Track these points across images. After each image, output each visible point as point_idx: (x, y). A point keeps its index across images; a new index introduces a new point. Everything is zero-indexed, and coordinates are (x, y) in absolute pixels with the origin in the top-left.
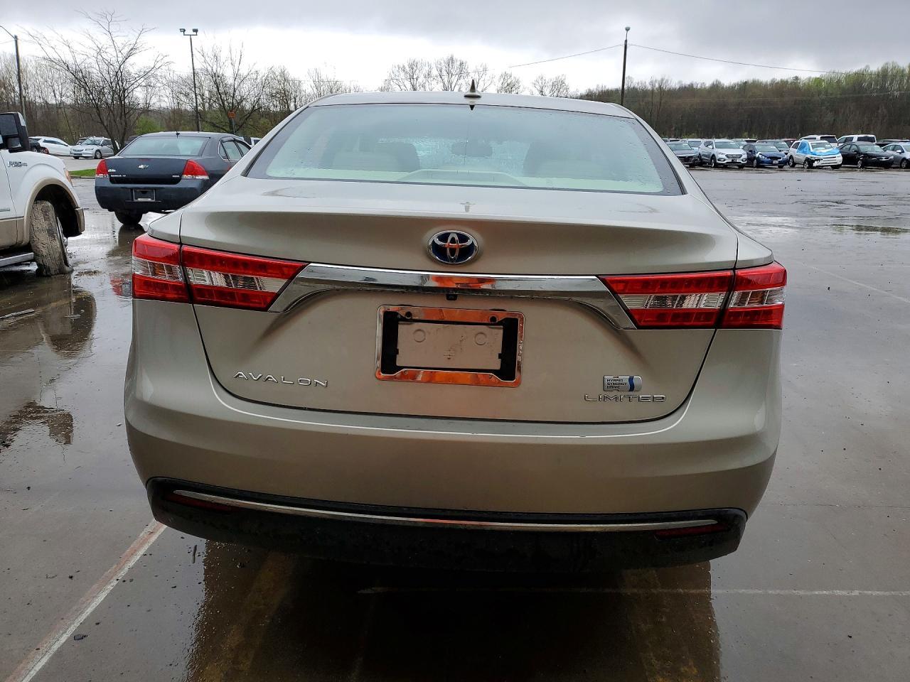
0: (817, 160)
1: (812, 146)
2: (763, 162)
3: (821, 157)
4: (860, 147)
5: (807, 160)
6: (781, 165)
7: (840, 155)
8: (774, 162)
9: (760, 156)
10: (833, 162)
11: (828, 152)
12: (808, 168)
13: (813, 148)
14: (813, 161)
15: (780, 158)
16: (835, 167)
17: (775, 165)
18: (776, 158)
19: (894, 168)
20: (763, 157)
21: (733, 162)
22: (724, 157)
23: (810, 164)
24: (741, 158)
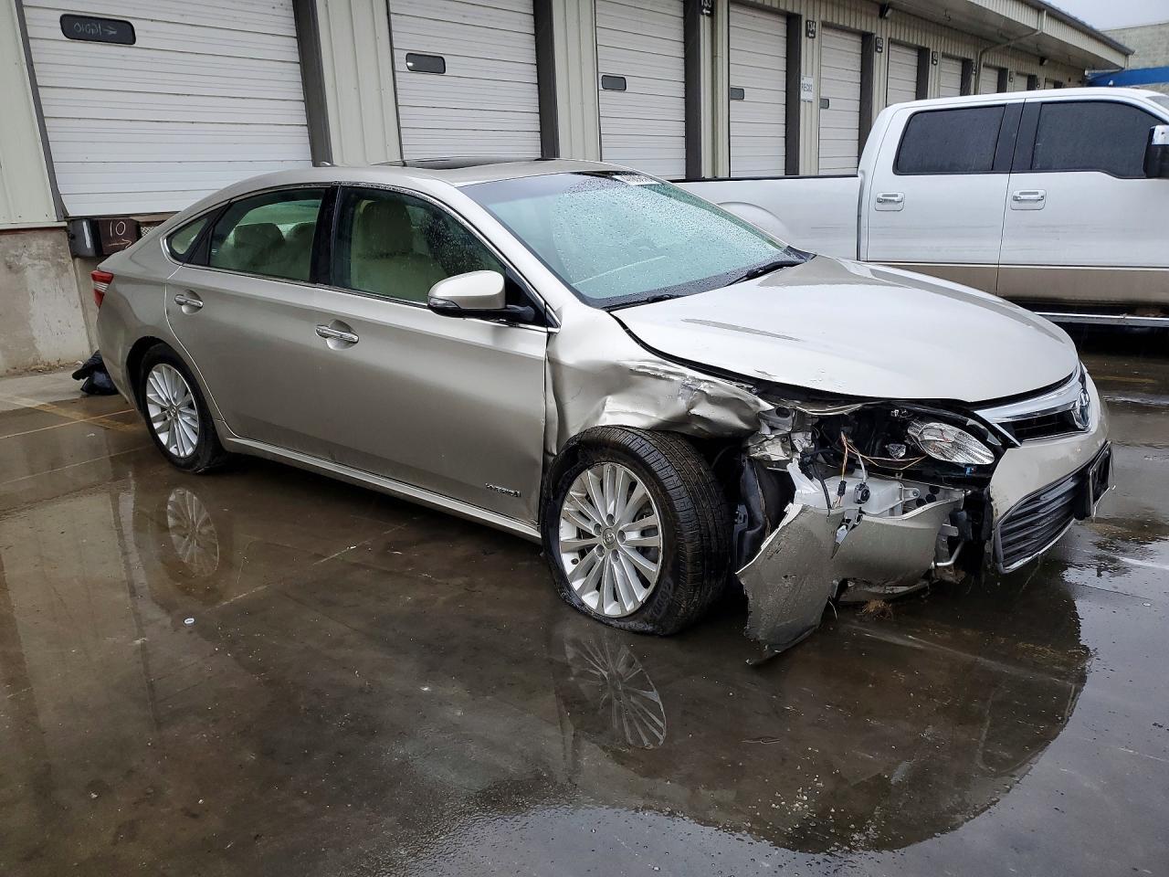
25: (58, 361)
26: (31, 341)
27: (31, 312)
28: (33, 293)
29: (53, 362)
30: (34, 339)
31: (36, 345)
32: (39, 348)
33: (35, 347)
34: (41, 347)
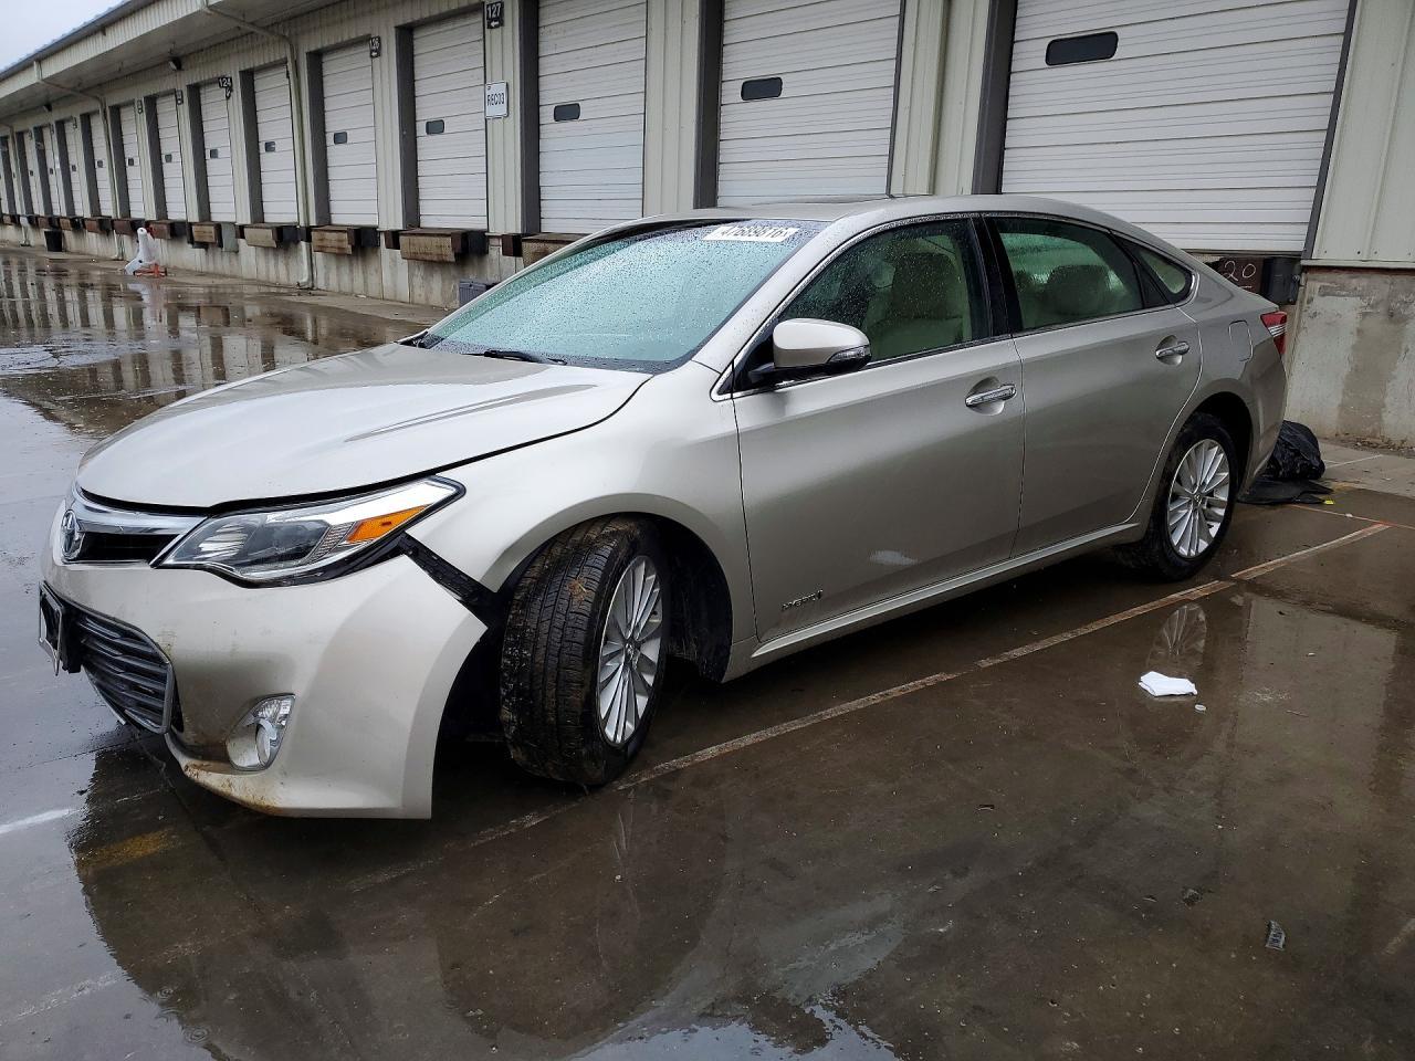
25: (1403, 442)
26: (1378, 409)
27: (1393, 373)
28: (1407, 350)
29: (1396, 441)
30: (1384, 406)
31: (1384, 415)
32: (1384, 418)
33: (1380, 417)
34: (1389, 418)
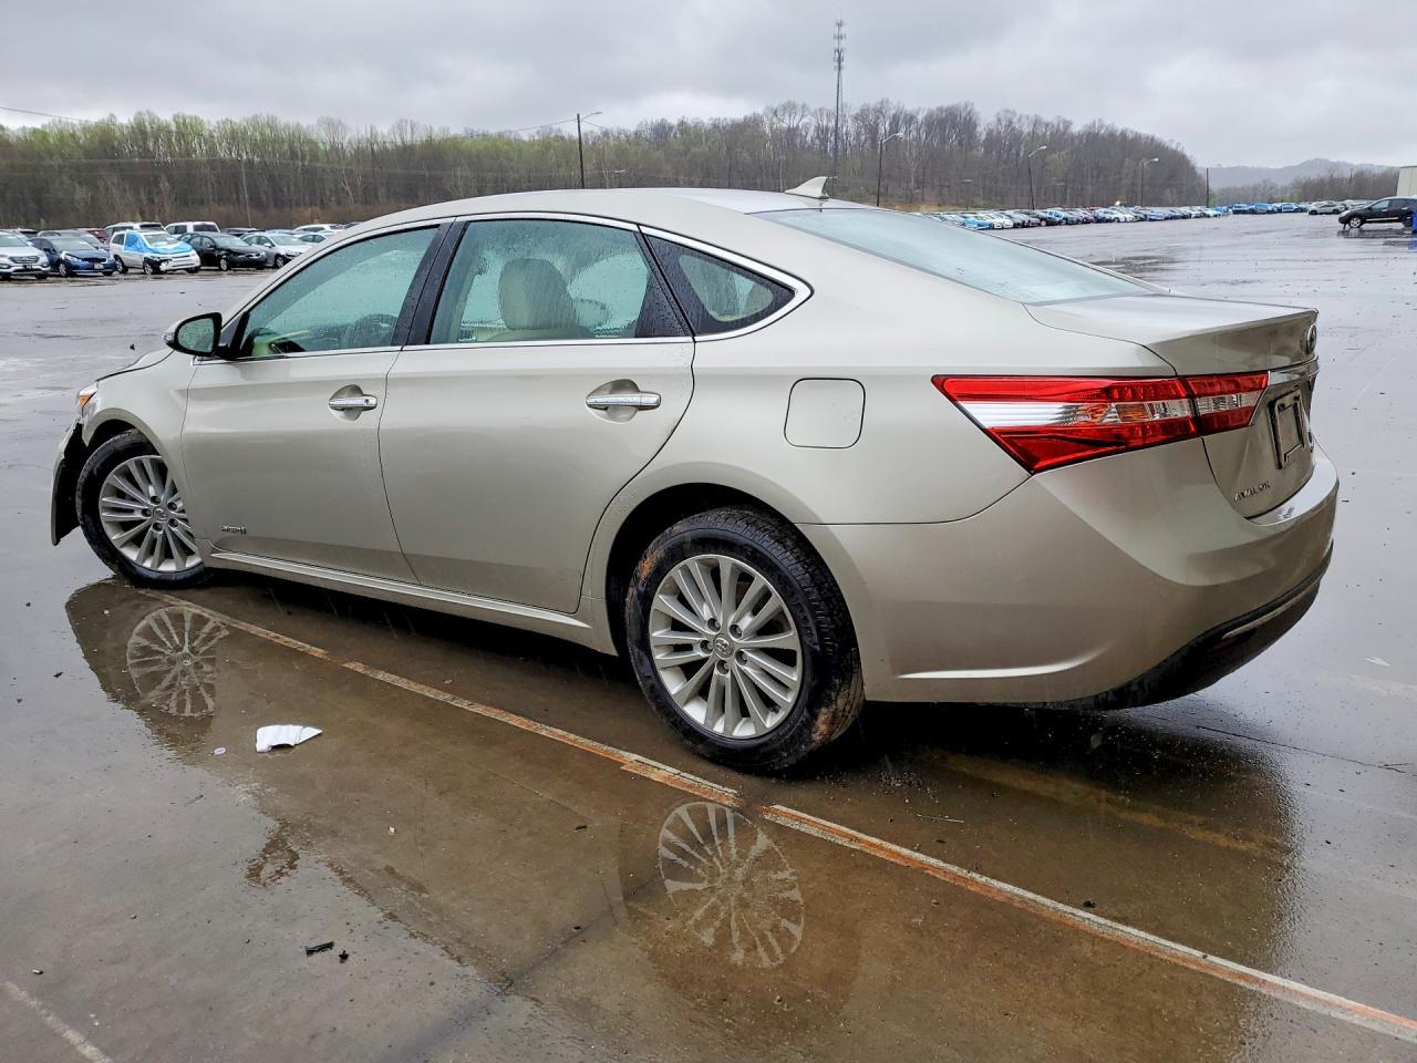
0: (165, 261)
1: (148, 240)
2: (77, 267)
3: (169, 256)
4: (216, 240)
5: (147, 261)
6: (109, 271)
7: (194, 252)
8: (97, 266)
9: (69, 258)
10: (185, 263)
11: (173, 248)
12: (153, 274)
13: (150, 243)
14: (159, 263)
15: (104, 260)
16: (192, 271)
17: (100, 270)
18: (99, 261)
19: (269, 267)
20: (76, 260)
21: (26, 269)
22: (6, 261)
23: (154, 267)
24: (39, 263)
